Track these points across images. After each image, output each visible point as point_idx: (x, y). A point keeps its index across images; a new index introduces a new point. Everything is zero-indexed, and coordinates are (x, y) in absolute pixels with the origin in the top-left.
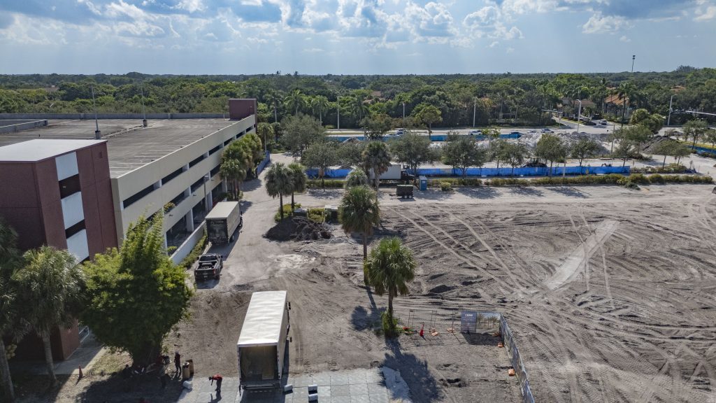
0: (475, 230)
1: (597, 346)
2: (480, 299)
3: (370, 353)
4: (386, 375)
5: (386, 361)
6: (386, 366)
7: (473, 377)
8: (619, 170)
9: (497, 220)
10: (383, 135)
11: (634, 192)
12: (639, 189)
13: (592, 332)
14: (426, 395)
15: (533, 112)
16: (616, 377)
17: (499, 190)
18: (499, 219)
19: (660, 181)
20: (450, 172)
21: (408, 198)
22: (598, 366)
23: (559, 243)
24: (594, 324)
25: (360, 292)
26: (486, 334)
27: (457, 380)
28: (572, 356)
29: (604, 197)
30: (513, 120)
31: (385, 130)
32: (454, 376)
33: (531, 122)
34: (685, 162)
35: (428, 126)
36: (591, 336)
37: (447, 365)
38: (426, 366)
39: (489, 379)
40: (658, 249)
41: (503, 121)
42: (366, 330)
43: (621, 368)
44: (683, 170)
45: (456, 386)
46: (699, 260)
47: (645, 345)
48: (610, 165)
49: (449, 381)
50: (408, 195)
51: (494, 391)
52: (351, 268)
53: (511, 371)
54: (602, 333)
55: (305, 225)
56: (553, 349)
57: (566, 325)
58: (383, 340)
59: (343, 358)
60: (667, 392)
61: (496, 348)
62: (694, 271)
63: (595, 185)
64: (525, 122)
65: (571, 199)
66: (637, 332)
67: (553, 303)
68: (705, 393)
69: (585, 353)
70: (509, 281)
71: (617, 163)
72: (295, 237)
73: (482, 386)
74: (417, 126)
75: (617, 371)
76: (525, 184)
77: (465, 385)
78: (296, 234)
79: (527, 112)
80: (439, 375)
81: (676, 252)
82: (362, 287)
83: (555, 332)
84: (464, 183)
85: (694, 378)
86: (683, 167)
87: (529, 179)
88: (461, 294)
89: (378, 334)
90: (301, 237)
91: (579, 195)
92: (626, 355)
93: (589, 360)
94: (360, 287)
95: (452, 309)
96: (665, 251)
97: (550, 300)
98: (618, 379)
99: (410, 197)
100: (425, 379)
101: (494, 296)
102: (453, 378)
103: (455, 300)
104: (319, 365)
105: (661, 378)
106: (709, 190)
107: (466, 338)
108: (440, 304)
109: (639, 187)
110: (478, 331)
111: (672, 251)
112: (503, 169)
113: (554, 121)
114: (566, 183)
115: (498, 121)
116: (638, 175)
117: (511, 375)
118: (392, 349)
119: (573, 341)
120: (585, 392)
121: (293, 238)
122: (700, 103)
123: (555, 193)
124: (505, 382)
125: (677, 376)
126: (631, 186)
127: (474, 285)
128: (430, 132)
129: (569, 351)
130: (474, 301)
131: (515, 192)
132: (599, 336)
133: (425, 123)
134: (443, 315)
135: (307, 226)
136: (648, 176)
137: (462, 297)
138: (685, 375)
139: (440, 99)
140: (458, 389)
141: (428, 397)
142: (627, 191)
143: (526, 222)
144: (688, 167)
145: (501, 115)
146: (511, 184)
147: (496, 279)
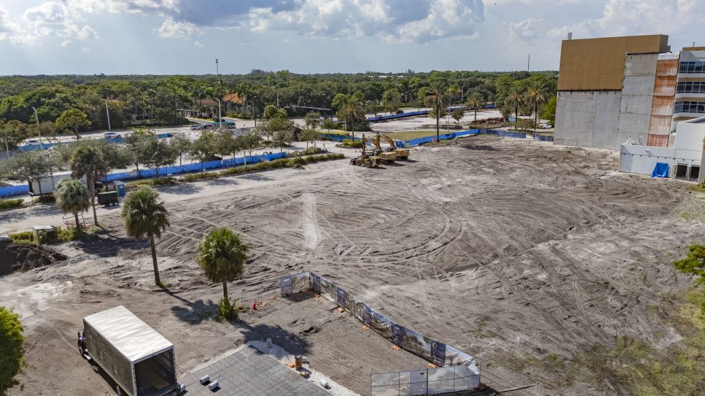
0: (210, 220)
1: (375, 276)
2: (271, 271)
3: (226, 336)
4: (256, 346)
5: (246, 337)
6: (249, 340)
7: (320, 322)
8: (280, 156)
9: (222, 209)
10: (18, 145)
11: (301, 171)
12: (304, 168)
13: (365, 268)
14: (299, 347)
15: (168, 112)
16: (399, 290)
17: (197, 184)
18: (223, 209)
19: (313, 161)
20: (135, 174)
21: (114, 205)
22: (385, 288)
23: (286, 216)
24: (361, 263)
25: (160, 296)
26: (300, 292)
27: (312, 329)
28: (367, 287)
29: (286, 177)
30: (148, 121)
31: (20, 140)
32: (307, 327)
33: (168, 122)
34: (320, 144)
35: (75, 131)
36: (366, 271)
37: (295, 322)
38: (280, 328)
39: (330, 319)
40: (352, 207)
41: (139, 122)
42: (204, 321)
43: (397, 284)
44: (319, 151)
45: (314, 333)
46: (379, 208)
47: (398, 267)
48: (271, 153)
49: (307, 332)
50: (113, 202)
51: (341, 326)
52: (127, 279)
53: (340, 309)
54: (371, 267)
55: (29, 251)
56: (351, 287)
57: (345, 269)
58: (228, 323)
59: (206, 349)
60: (431, 289)
61: (316, 299)
62: (383, 216)
63: (271, 170)
64: (162, 122)
65: (262, 183)
66: (387, 260)
67: (324, 258)
68: (447, 282)
69: (371, 283)
70: (278, 252)
71: (276, 151)
72: (20, 267)
73: (330, 326)
74: (60, 132)
75: (398, 287)
76: (215, 176)
77: (320, 330)
78: (19, 264)
79: (162, 113)
80: (296, 330)
81: (363, 207)
82: (159, 291)
83: (343, 276)
84: (160, 183)
85: (437, 276)
86: (320, 149)
87: (218, 172)
88: (253, 271)
89: (218, 320)
90: (28, 266)
91: (266, 179)
92: (394, 275)
93: (377, 285)
94: (156, 291)
95: (257, 284)
96: (356, 207)
97: (320, 256)
98: (402, 291)
99: (116, 204)
100: (287, 337)
101: (279, 265)
102: (308, 328)
103: (252, 277)
104: (188, 363)
105: (422, 283)
106: (347, 162)
107: (289, 299)
108: (244, 283)
109: (303, 166)
110: (294, 291)
111: (360, 206)
112: (185, 166)
113: (187, 120)
114: (248, 171)
115: (133, 123)
116: (298, 158)
117: (342, 312)
118: (242, 327)
119: (358, 278)
120: (392, 305)
121: (16, 269)
122: (298, 99)
123: (246, 181)
124: (341, 317)
125: (428, 277)
126: (298, 167)
127: (255, 262)
128: (78, 138)
129: (362, 284)
130: (267, 273)
131: (213, 184)
132: (370, 269)
133: (69, 128)
134: (256, 290)
135: (31, 252)
136: (304, 158)
137: (256, 273)
138: (432, 276)
139: (64, 102)
140: (317, 334)
141: (301, 348)
142: (296, 171)
143: (247, 206)
144: (322, 149)
145: (134, 116)
146: (204, 178)
147: (267, 253)
